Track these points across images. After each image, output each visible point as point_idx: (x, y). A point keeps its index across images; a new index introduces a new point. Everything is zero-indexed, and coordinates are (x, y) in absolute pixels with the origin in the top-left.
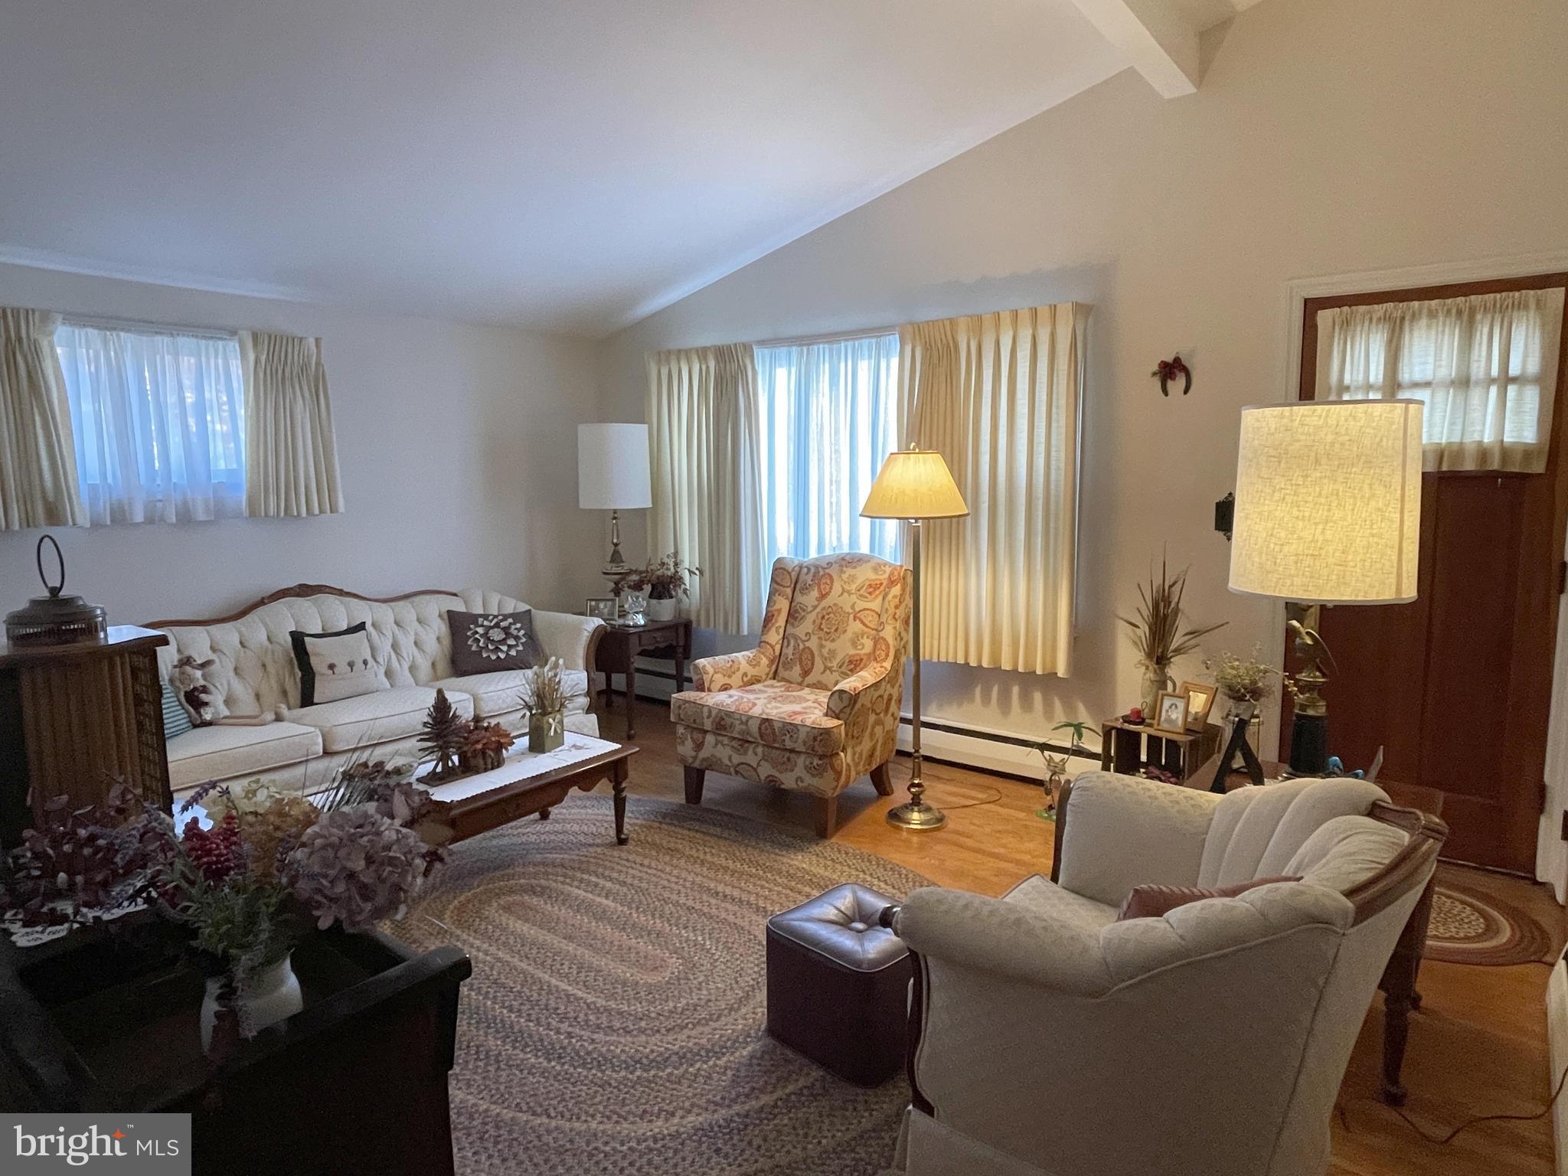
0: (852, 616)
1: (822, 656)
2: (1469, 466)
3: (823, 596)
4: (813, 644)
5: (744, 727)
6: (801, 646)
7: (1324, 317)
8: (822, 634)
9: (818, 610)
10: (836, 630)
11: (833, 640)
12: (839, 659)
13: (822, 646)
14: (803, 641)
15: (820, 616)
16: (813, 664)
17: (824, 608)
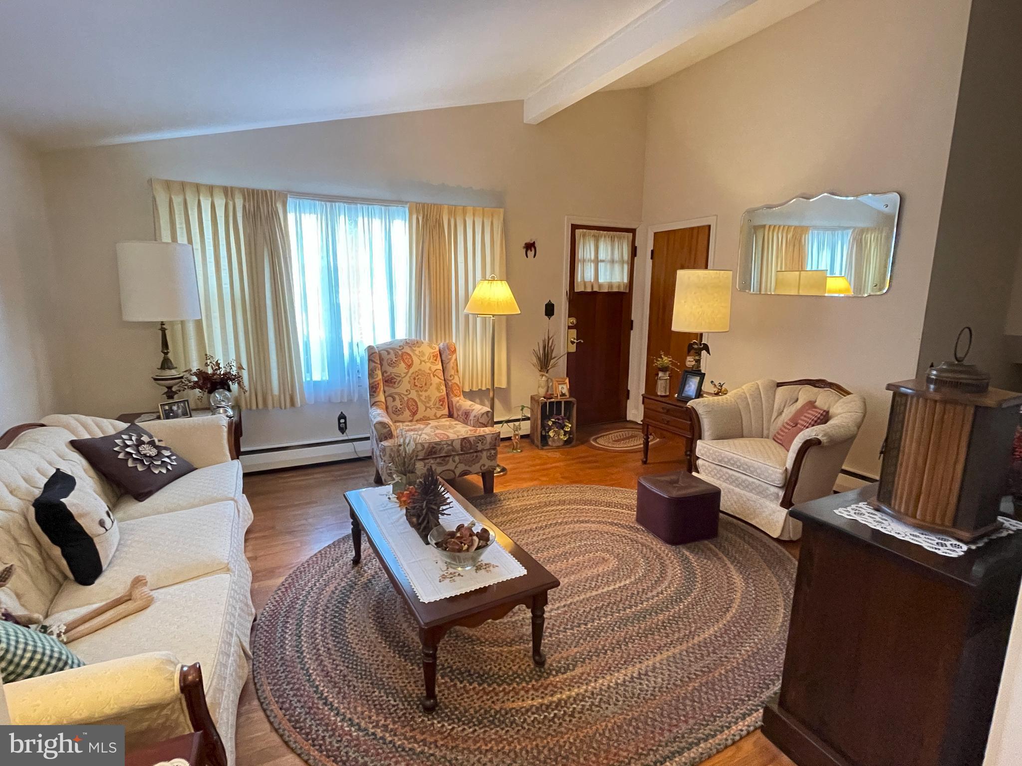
0: (432, 375)
1: (422, 401)
2: (615, 290)
3: (409, 366)
4: (413, 395)
5: (450, 447)
6: (406, 399)
7: (578, 232)
8: (417, 389)
9: (409, 374)
10: (426, 384)
11: (426, 391)
12: (433, 400)
13: (419, 396)
14: (406, 395)
15: (412, 378)
16: (417, 407)
17: (413, 373)
